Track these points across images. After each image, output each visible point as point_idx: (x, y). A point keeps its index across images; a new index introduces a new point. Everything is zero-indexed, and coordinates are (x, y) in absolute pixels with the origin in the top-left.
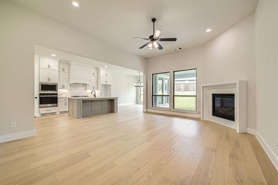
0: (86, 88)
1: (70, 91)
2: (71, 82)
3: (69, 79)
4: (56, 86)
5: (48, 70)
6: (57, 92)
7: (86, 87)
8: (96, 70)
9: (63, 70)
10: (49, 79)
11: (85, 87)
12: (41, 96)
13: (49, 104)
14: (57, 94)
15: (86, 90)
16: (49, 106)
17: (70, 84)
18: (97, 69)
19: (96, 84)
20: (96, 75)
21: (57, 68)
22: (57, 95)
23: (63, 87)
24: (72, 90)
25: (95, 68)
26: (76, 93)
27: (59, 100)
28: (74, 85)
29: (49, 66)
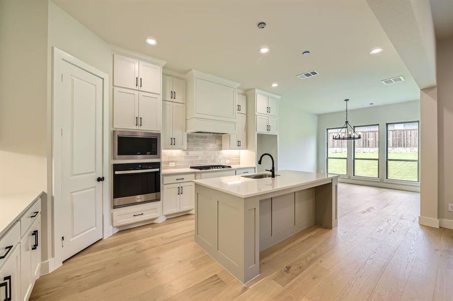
0: (221, 145)
1: (188, 154)
2: (190, 131)
3: (186, 120)
4: (156, 139)
5: (136, 92)
6: (159, 157)
7: (222, 142)
8: (245, 97)
9: (173, 95)
10: (139, 121)
11: (218, 142)
12: (117, 173)
13: (139, 197)
14: (158, 165)
15: (221, 149)
16: (139, 201)
17: (189, 136)
18: (248, 95)
19: (244, 133)
20: (243, 110)
21: (159, 90)
22: (159, 167)
23: (173, 143)
24: (192, 150)
25: (242, 92)
26: (200, 158)
27: (164, 181)
28: (197, 137)
29: (139, 82)
